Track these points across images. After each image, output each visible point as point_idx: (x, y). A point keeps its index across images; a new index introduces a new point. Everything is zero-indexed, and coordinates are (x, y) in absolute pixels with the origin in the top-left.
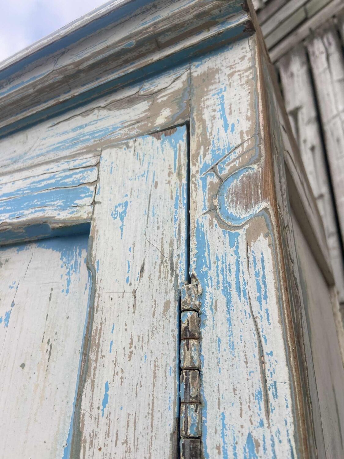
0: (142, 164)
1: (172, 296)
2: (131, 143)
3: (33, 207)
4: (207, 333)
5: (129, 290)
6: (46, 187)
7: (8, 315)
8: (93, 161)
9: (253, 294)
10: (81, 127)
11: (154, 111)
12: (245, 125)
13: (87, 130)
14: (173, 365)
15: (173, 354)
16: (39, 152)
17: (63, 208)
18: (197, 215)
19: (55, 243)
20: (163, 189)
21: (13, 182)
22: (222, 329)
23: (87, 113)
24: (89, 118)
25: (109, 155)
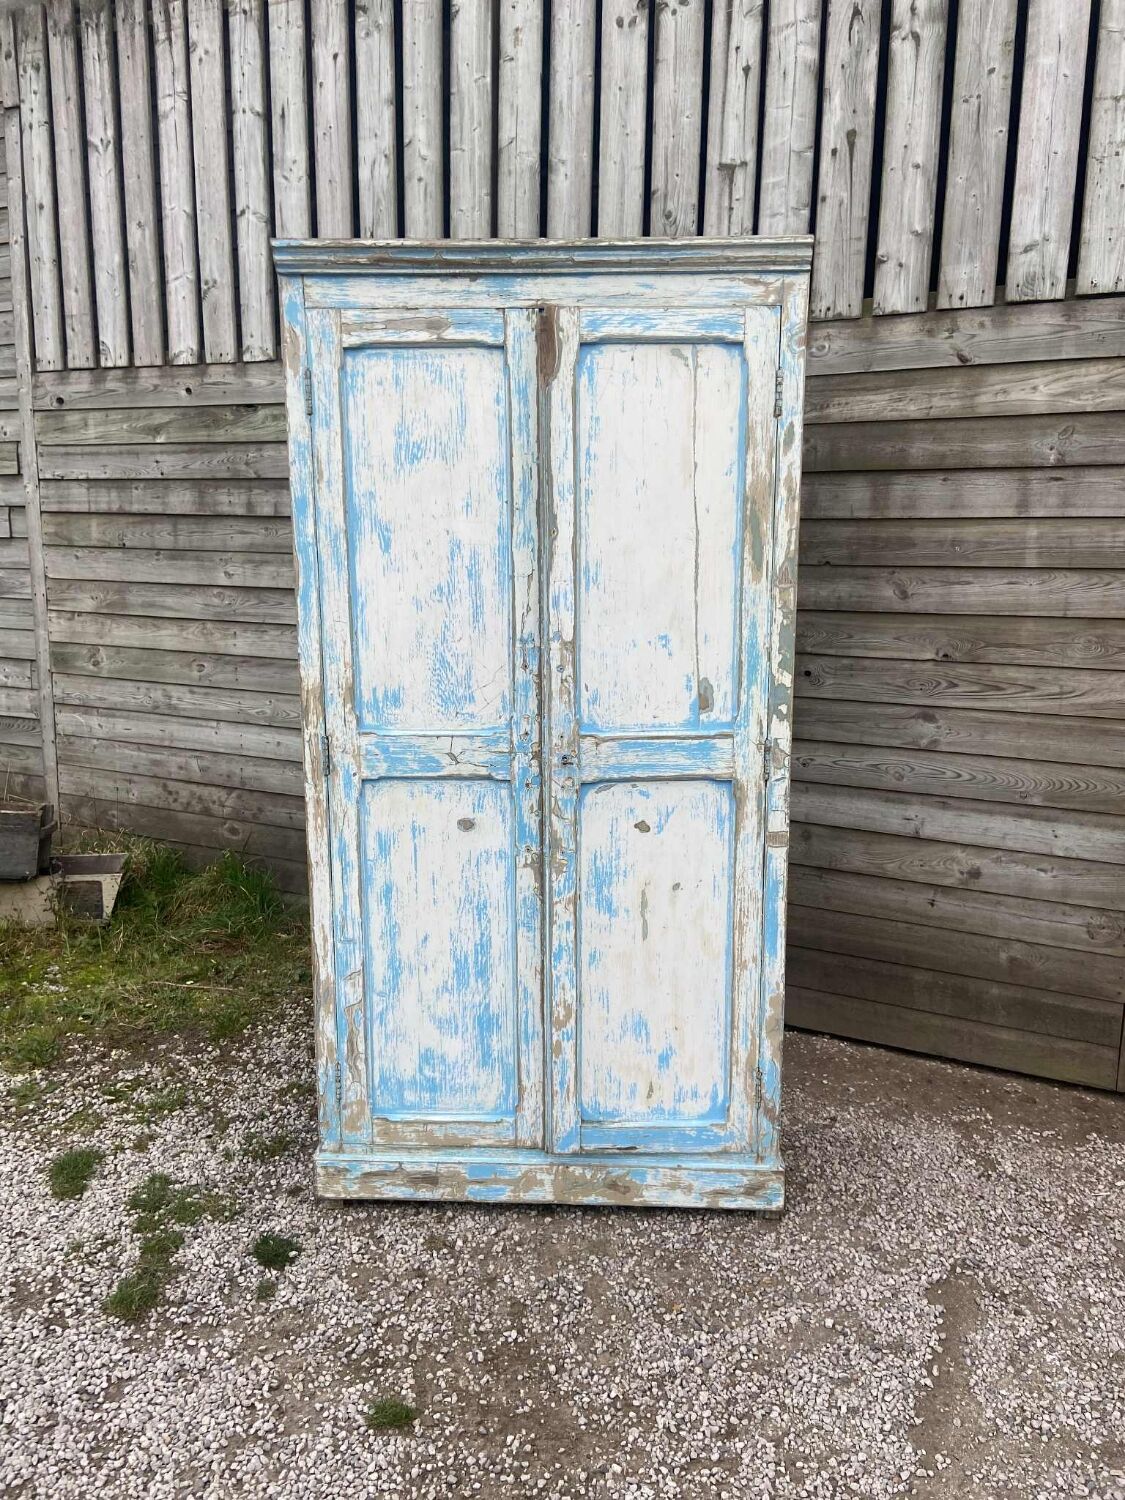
0: (763, 319)
1: (774, 372)
2: (758, 307)
3: (716, 329)
4: (784, 383)
5: (760, 369)
6: (721, 321)
7: (708, 372)
8: (742, 313)
9: (798, 374)
10: (730, 287)
12: (800, 317)
13: (734, 290)
14: (774, 391)
15: (774, 388)
16: (706, 295)
17: (732, 333)
19: (722, 345)
21: (703, 314)
22: (788, 382)
23: (733, 280)
24: (734, 283)
25: (749, 312)
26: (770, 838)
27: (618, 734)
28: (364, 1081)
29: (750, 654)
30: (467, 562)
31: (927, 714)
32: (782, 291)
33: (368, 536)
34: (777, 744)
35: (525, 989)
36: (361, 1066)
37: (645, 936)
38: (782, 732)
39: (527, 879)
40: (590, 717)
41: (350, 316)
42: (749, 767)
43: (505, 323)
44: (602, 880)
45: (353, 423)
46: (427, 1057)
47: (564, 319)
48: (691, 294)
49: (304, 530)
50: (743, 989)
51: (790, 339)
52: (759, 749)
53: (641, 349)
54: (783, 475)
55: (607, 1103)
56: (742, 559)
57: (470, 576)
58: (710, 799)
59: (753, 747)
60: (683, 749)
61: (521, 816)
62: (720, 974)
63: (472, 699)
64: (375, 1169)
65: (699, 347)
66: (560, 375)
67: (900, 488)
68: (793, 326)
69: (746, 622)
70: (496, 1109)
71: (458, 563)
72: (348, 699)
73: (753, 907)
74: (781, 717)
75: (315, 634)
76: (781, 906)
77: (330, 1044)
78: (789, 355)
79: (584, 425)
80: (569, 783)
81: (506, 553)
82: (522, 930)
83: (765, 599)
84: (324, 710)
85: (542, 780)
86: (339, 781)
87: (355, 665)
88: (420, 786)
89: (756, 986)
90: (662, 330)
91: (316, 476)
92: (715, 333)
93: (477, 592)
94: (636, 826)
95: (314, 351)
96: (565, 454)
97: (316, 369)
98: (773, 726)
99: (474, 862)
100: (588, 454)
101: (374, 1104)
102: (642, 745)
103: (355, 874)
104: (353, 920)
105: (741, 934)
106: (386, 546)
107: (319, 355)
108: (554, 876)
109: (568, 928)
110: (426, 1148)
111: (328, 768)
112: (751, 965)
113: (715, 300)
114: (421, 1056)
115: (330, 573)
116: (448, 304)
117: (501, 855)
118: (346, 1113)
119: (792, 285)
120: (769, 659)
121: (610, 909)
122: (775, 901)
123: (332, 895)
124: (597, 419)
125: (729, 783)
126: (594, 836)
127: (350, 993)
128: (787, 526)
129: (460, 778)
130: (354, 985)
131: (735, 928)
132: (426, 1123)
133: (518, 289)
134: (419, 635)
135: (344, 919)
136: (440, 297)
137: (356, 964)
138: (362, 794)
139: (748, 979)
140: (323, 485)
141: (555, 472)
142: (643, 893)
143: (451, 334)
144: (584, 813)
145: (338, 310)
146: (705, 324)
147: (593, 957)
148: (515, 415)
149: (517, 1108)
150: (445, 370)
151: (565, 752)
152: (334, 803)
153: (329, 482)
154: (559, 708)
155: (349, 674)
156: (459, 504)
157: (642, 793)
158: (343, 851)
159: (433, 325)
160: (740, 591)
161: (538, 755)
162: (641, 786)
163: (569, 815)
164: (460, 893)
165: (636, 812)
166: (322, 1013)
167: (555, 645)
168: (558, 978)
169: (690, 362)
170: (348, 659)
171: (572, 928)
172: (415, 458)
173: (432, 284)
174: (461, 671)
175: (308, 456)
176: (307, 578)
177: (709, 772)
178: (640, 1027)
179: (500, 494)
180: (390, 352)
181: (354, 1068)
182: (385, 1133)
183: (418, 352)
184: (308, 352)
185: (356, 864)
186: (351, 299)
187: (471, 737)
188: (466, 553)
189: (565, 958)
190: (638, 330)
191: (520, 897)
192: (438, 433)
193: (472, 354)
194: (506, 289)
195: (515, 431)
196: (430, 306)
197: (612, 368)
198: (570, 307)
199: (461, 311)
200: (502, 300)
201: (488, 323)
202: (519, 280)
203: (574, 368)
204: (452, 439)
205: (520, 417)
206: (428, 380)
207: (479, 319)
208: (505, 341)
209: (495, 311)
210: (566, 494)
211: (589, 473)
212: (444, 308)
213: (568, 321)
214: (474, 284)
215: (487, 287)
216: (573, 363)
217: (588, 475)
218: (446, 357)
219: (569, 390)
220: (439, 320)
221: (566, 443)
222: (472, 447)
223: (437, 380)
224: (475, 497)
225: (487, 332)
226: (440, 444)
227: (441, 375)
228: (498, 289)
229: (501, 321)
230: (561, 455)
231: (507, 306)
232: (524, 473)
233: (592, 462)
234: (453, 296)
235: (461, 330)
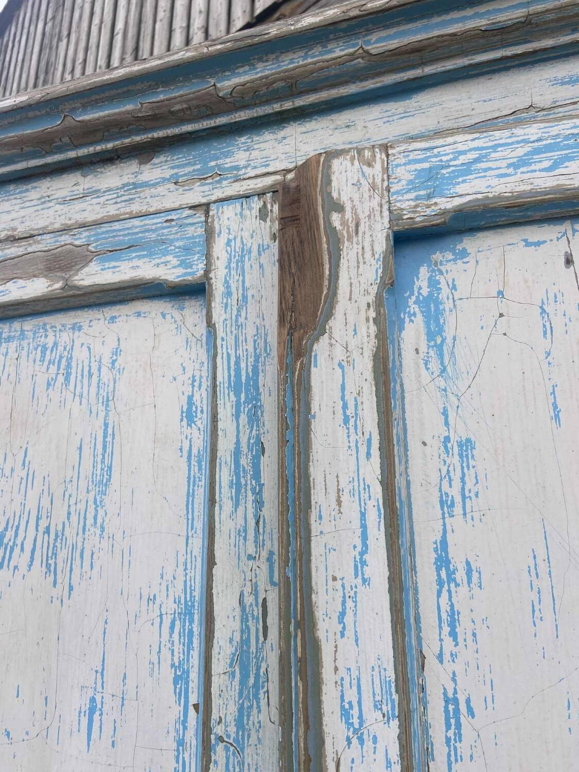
43: (210, 234)
47: (346, 180)
66: (336, 324)
96: (360, 564)
100: (443, 561)
116: (91, 218)
124: (466, 446)
133: (239, 158)
136: (78, 206)
141: (325, 628)
148: (225, 446)
150: (80, 354)
156: (72, 708)
159: (57, 264)
179: (180, 679)
183: (29, 325)
192: (45, 502)
193: (139, 314)
194: (213, 164)
195: (224, 493)
196: (57, 226)
197: (501, 294)
198: (360, 151)
199: (117, 226)
200: (206, 188)
201: (172, 241)
202: (243, 139)
203: (379, 302)
204: (74, 518)
205: (237, 453)
206: (41, 379)
207: (153, 236)
208: (207, 272)
209: (188, 212)
210: (372, 716)
211: (453, 634)
212: (83, 226)
213: (357, 185)
214: (143, 167)
215: (173, 168)
216: (374, 290)
217: (448, 642)
218: (85, 327)
219: (365, 365)
220: (70, 251)
221: (364, 527)
222: (118, 537)
223: (61, 378)
224: (112, 684)
225: (169, 258)
226: (48, 529)
227: (69, 366)
228: (198, 167)
229: (201, 231)
230: (347, 571)
231: (214, 198)
232: (244, 619)
233: (461, 594)
234: (102, 200)
235: (113, 264)
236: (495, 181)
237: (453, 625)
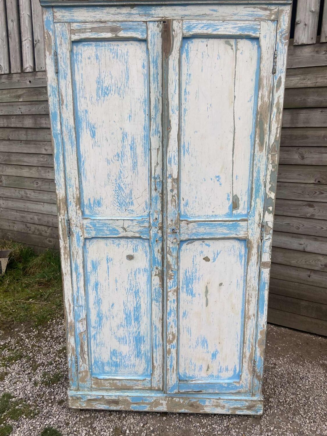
0: (269, 27)
1: (273, 53)
2: (267, 21)
3: (247, 31)
4: (277, 58)
5: (267, 51)
6: (249, 27)
7: (242, 53)
8: (259, 24)
9: (284, 53)
10: (253, 11)
11: (271, 15)
12: (287, 26)
13: (255, 13)
14: (273, 61)
15: (273, 60)
16: (242, 15)
17: (254, 33)
18: (278, 40)
19: (249, 39)
20: (272, 34)
21: (241, 24)
22: (279, 58)
23: (255, 8)
24: (255, 10)
25: (262, 23)
26: (262, 265)
27: (197, 219)
28: (87, 363)
29: (256, 184)
30: (130, 143)
31: (311, 204)
32: (278, 14)
33: (85, 130)
34: (267, 224)
35: (155, 326)
36: (86, 357)
37: (207, 305)
38: (269, 219)
39: (156, 280)
40: (184, 212)
41: (75, 26)
42: (254, 234)
43: (147, 29)
44: (189, 281)
45: (77, 78)
46: (114, 353)
47: (175, 25)
48: (235, 15)
49: (56, 127)
50: (249, 327)
51: (281, 36)
52: (259, 226)
53: (211, 41)
54: (275, 102)
55: (189, 373)
56: (255, 141)
57: (131, 148)
58: (236, 247)
59: (256, 225)
60: (225, 226)
61: (154, 255)
62: (239, 320)
63: (132, 203)
64: (93, 398)
65: (238, 40)
66: (173, 53)
67: (303, 115)
68: (282, 31)
69: (255, 170)
70: (143, 374)
71: (126, 143)
72: (78, 203)
73: (254, 293)
74: (269, 212)
75: (62, 175)
76: (266, 293)
77: (73, 348)
78: (280, 45)
79: (184, 78)
80: (175, 241)
81: (147, 138)
82: (154, 302)
83: (265, 158)
84: (67, 208)
85: (163, 239)
86: (75, 239)
87: (80, 188)
88: (110, 241)
89: (254, 326)
90: (221, 32)
91: (61, 102)
92: (246, 33)
93: (135, 156)
94: (204, 259)
95: (58, 43)
96: (175, 91)
97: (59, 51)
98: (265, 216)
99: (133, 273)
100: (185, 91)
101: (91, 372)
102: (207, 224)
103: (82, 278)
104: (82, 297)
105: (249, 304)
106: (93, 135)
107: (61, 44)
108: (168, 280)
109: (174, 302)
110: (114, 389)
111: (70, 233)
112: (252, 317)
113: (246, 18)
114: (111, 353)
115: (68, 147)
116: (120, 20)
117: (145, 270)
118: (80, 375)
119: (282, 11)
120: (265, 187)
121: (191, 293)
122: (264, 291)
123: (72, 287)
124: (190, 75)
125: (245, 241)
126: (186, 263)
127: (81, 327)
128: (276, 126)
129: (127, 238)
130: (82, 324)
131: (246, 302)
132: (114, 380)
133: (153, 12)
134: (108, 175)
135: (78, 297)
136: (116, 16)
137: (83, 315)
138: (84, 244)
139: (251, 324)
140: (64, 107)
141: (170, 100)
142: (207, 287)
143: (122, 34)
144: (181, 253)
145: (69, 23)
146: (241, 28)
147: (184, 314)
148: (152, 73)
149: (152, 375)
150: (119, 52)
151: (174, 227)
152: (72, 248)
153: (66, 105)
154: (171, 208)
155: (78, 192)
156: (126, 116)
157: (206, 245)
158: (77, 268)
159: (113, 30)
160: (253, 156)
161: (161, 228)
162: (207, 242)
163: (175, 254)
164: (128, 286)
165: (204, 253)
166: (69, 335)
167: (169, 180)
168: (169, 323)
169: (234, 47)
170: (77, 186)
171: (176, 302)
172: (106, 94)
173: (113, 10)
174: (127, 191)
175: (57, 93)
176: (58, 149)
177: (236, 236)
178: (204, 342)
179: (145, 111)
180: (94, 43)
181: (83, 357)
182: (96, 384)
183: (106, 43)
184: (55, 43)
185: (82, 274)
186: (75, 18)
187: (132, 220)
188: (130, 138)
189: (173, 314)
190: (210, 31)
191: (153, 288)
192: (116, 82)
193: (132, 44)
194: (147, 12)
195: (152, 81)
196: (112, 20)
197: (197, 50)
198: (178, 20)
199: (126, 23)
200: (146, 18)
201: (139, 29)
202: (154, 8)
203: (180, 50)
204: (122, 85)
205: (154, 74)
206: (111, 56)
207: (135, 27)
208: (147, 37)
209: (142, 23)
210: (175, 110)
211: (186, 101)
212: (118, 21)
213: (177, 27)
214: (132, 10)
215: (139, 11)
216: (179, 47)
217: (185, 102)
218: (120, 45)
219: (177, 60)
220: (116, 28)
221: (176, 86)
222: (132, 89)
223: (116, 57)
224: (133, 112)
225: (139, 33)
226: (117, 87)
227: (117, 54)
228: (144, 12)
229: (145, 28)
230: (173, 92)
231: (148, 20)
232: (156, 101)
233: (187, 96)
234: (122, 16)
235: (127, 32)
236: (198, 30)
237: (186, 100)
